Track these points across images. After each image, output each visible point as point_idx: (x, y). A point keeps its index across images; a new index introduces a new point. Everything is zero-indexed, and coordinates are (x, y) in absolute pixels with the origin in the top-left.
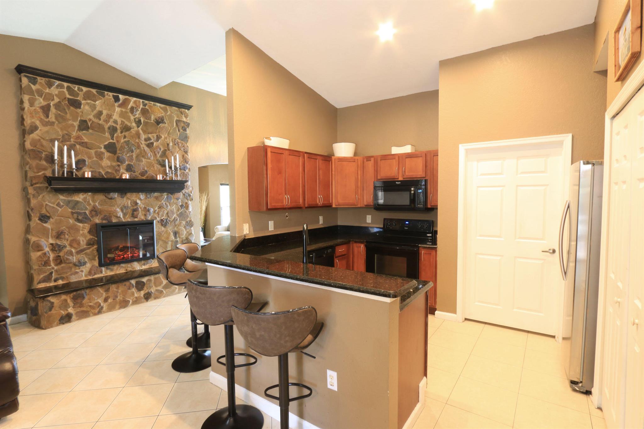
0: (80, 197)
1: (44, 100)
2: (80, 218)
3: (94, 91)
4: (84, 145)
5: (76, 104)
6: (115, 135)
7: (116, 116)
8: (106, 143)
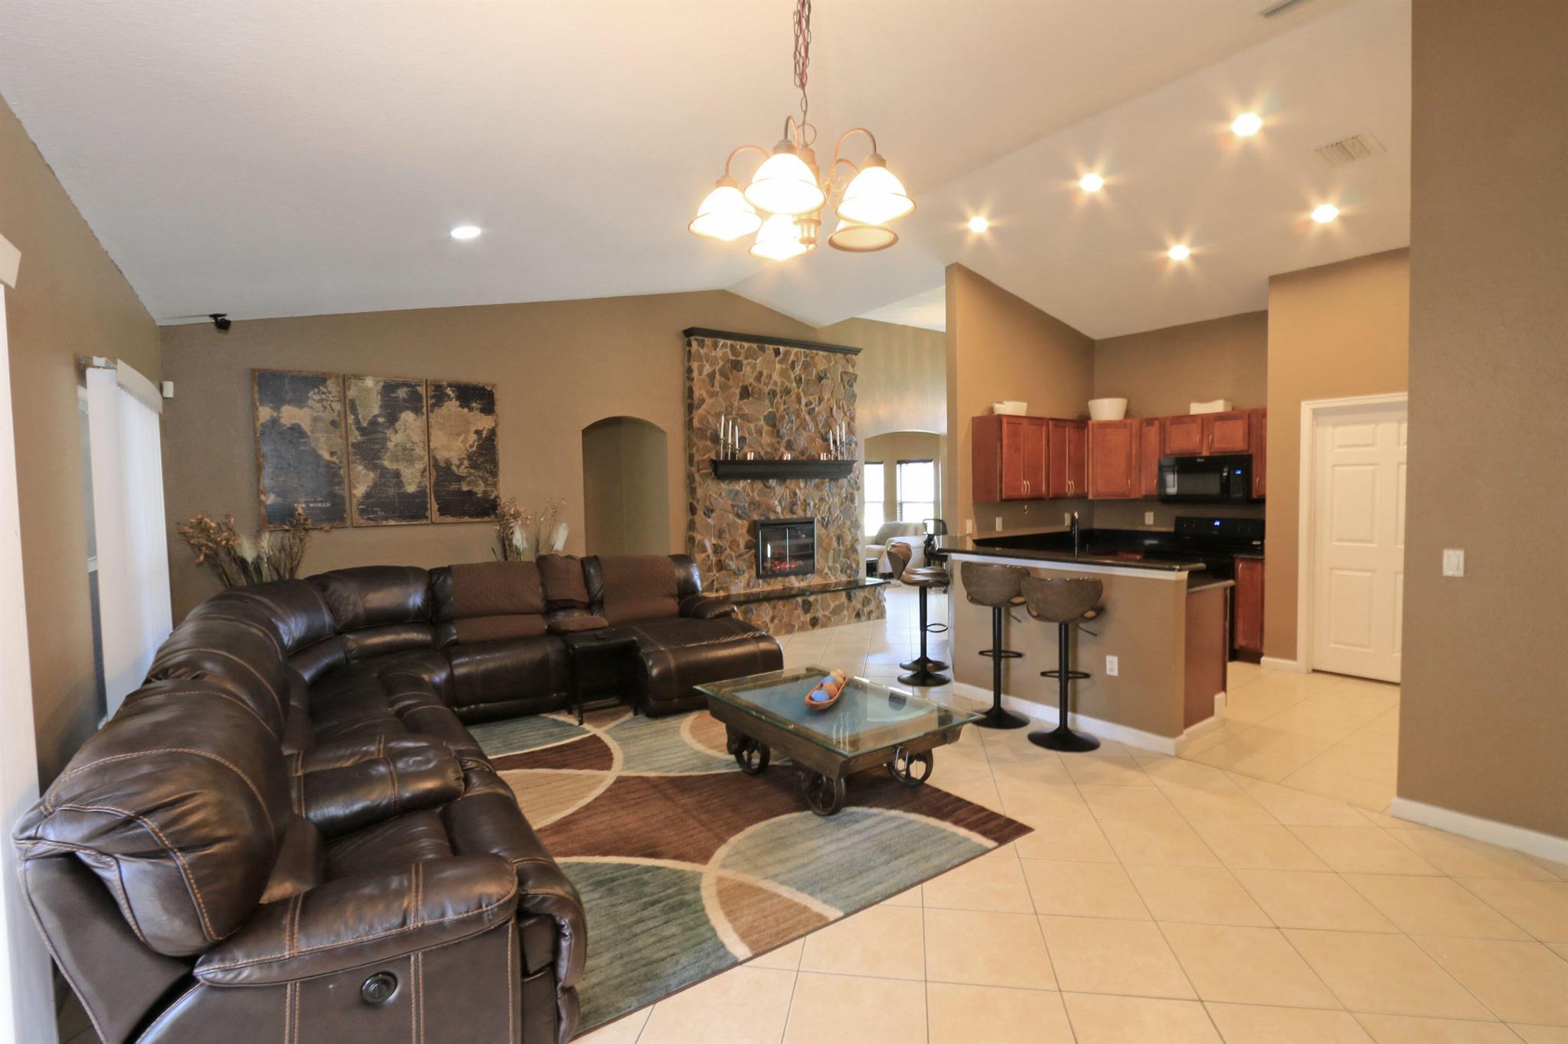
0: (741, 485)
1: (710, 365)
2: (740, 512)
3: (755, 346)
4: (745, 417)
5: (736, 366)
6: (775, 401)
7: (775, 377)
8: (766, 413)
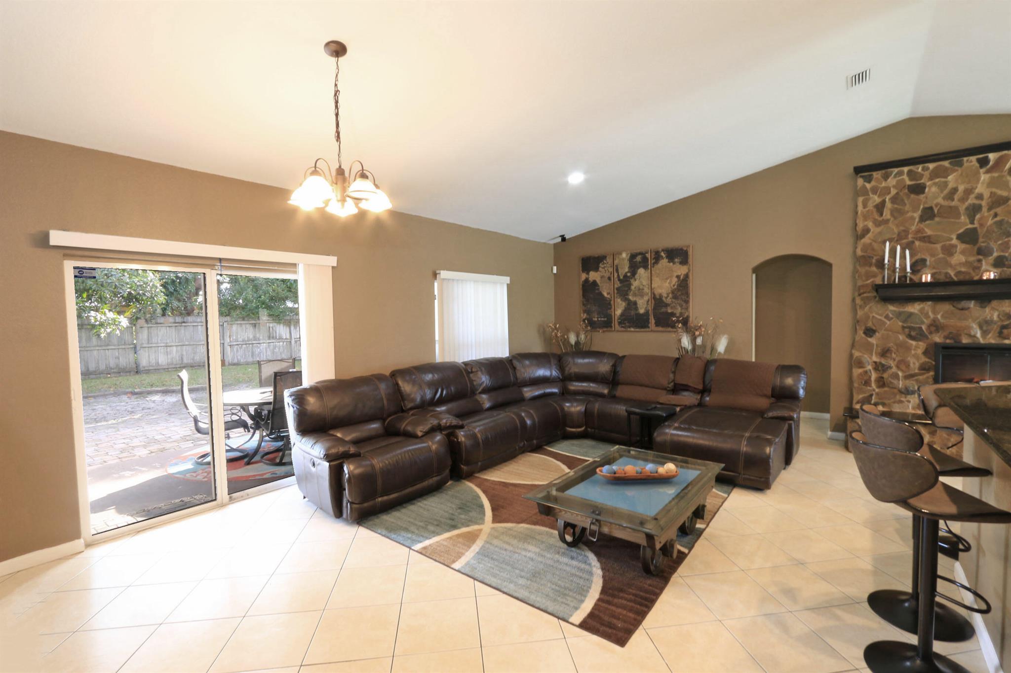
0: (914, 308)
1: (879, 196)
2: (913, 333)
3: (946, 163)
4: (927, 239)
5: (918, 189)
6: (978, 216)
7: (980, 189)
8: (961, 231)
